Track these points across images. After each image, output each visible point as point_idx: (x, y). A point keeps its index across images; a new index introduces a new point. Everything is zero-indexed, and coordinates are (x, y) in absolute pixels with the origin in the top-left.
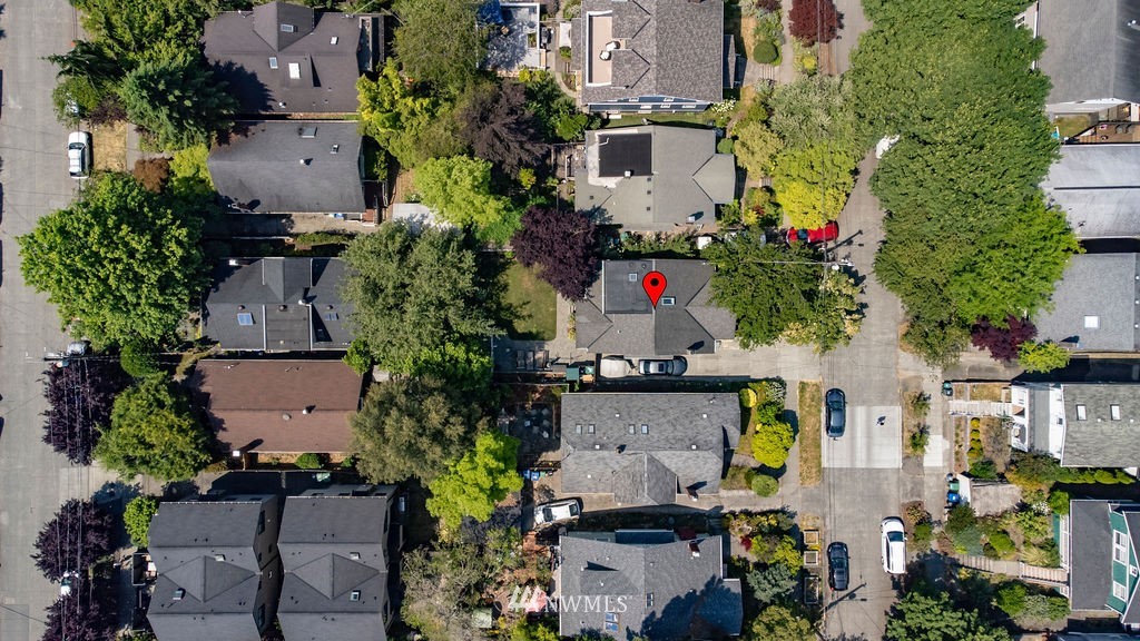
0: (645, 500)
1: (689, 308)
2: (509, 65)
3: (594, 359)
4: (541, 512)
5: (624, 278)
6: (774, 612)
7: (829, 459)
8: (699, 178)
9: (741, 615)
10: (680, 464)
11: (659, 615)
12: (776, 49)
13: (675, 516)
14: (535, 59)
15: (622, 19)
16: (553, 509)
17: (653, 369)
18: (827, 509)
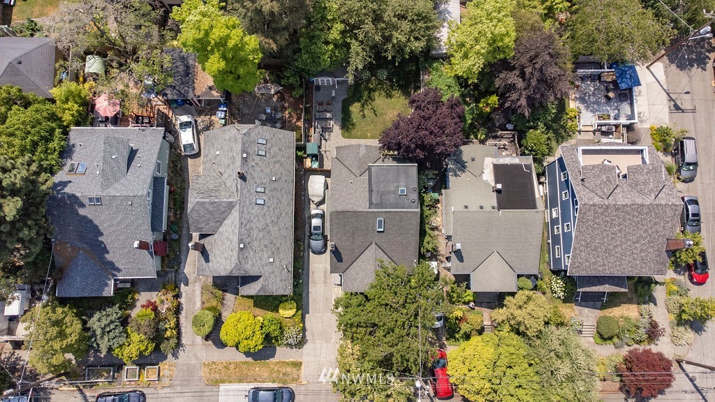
0: (193, 200)
1: (373, 246)
2: (582, 100)
3: (325, 168)
4: (189, 120)
5: (402, 183)
6: (74, 328)
7: (227, 391)
8: (495, 257)
9: (74, 295)
10: (226, 234)
11: (82, 212)
12: (610, 338)
13: (178, 241)
14: (588, 119)
15: (648, 173)
16: (190, 129)
17: (316, 222)
18: (178, 389)
